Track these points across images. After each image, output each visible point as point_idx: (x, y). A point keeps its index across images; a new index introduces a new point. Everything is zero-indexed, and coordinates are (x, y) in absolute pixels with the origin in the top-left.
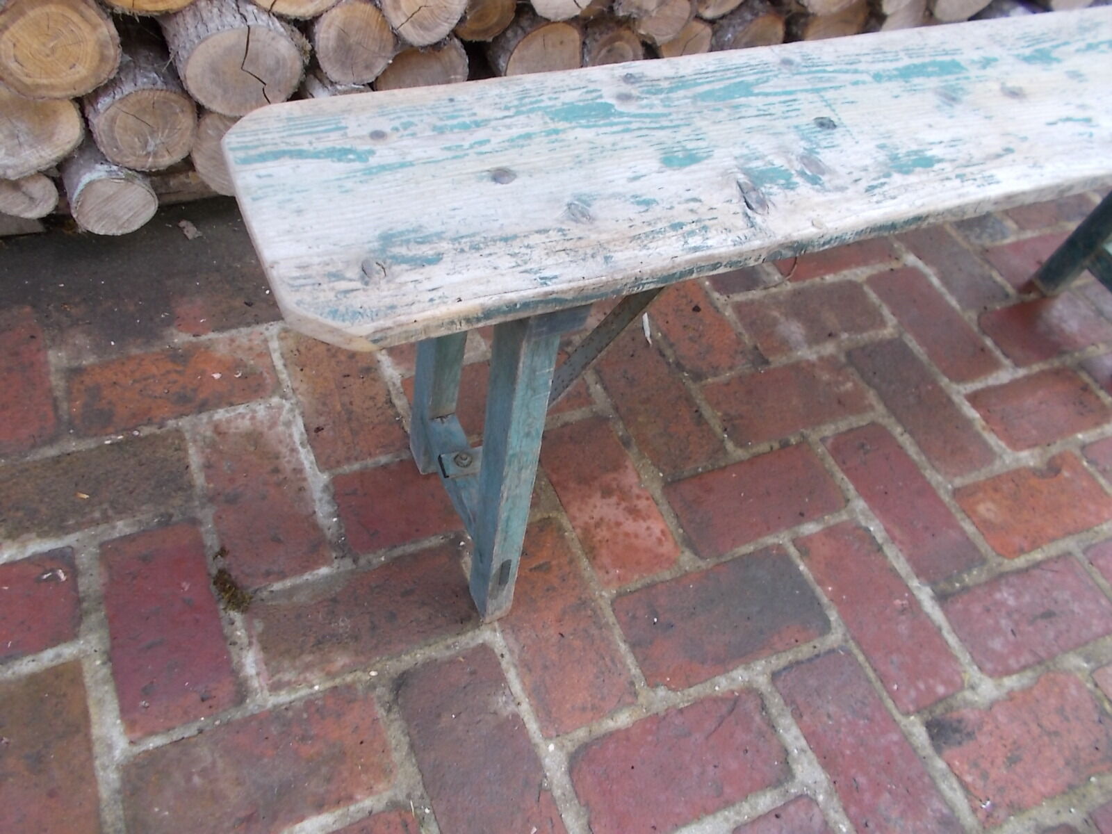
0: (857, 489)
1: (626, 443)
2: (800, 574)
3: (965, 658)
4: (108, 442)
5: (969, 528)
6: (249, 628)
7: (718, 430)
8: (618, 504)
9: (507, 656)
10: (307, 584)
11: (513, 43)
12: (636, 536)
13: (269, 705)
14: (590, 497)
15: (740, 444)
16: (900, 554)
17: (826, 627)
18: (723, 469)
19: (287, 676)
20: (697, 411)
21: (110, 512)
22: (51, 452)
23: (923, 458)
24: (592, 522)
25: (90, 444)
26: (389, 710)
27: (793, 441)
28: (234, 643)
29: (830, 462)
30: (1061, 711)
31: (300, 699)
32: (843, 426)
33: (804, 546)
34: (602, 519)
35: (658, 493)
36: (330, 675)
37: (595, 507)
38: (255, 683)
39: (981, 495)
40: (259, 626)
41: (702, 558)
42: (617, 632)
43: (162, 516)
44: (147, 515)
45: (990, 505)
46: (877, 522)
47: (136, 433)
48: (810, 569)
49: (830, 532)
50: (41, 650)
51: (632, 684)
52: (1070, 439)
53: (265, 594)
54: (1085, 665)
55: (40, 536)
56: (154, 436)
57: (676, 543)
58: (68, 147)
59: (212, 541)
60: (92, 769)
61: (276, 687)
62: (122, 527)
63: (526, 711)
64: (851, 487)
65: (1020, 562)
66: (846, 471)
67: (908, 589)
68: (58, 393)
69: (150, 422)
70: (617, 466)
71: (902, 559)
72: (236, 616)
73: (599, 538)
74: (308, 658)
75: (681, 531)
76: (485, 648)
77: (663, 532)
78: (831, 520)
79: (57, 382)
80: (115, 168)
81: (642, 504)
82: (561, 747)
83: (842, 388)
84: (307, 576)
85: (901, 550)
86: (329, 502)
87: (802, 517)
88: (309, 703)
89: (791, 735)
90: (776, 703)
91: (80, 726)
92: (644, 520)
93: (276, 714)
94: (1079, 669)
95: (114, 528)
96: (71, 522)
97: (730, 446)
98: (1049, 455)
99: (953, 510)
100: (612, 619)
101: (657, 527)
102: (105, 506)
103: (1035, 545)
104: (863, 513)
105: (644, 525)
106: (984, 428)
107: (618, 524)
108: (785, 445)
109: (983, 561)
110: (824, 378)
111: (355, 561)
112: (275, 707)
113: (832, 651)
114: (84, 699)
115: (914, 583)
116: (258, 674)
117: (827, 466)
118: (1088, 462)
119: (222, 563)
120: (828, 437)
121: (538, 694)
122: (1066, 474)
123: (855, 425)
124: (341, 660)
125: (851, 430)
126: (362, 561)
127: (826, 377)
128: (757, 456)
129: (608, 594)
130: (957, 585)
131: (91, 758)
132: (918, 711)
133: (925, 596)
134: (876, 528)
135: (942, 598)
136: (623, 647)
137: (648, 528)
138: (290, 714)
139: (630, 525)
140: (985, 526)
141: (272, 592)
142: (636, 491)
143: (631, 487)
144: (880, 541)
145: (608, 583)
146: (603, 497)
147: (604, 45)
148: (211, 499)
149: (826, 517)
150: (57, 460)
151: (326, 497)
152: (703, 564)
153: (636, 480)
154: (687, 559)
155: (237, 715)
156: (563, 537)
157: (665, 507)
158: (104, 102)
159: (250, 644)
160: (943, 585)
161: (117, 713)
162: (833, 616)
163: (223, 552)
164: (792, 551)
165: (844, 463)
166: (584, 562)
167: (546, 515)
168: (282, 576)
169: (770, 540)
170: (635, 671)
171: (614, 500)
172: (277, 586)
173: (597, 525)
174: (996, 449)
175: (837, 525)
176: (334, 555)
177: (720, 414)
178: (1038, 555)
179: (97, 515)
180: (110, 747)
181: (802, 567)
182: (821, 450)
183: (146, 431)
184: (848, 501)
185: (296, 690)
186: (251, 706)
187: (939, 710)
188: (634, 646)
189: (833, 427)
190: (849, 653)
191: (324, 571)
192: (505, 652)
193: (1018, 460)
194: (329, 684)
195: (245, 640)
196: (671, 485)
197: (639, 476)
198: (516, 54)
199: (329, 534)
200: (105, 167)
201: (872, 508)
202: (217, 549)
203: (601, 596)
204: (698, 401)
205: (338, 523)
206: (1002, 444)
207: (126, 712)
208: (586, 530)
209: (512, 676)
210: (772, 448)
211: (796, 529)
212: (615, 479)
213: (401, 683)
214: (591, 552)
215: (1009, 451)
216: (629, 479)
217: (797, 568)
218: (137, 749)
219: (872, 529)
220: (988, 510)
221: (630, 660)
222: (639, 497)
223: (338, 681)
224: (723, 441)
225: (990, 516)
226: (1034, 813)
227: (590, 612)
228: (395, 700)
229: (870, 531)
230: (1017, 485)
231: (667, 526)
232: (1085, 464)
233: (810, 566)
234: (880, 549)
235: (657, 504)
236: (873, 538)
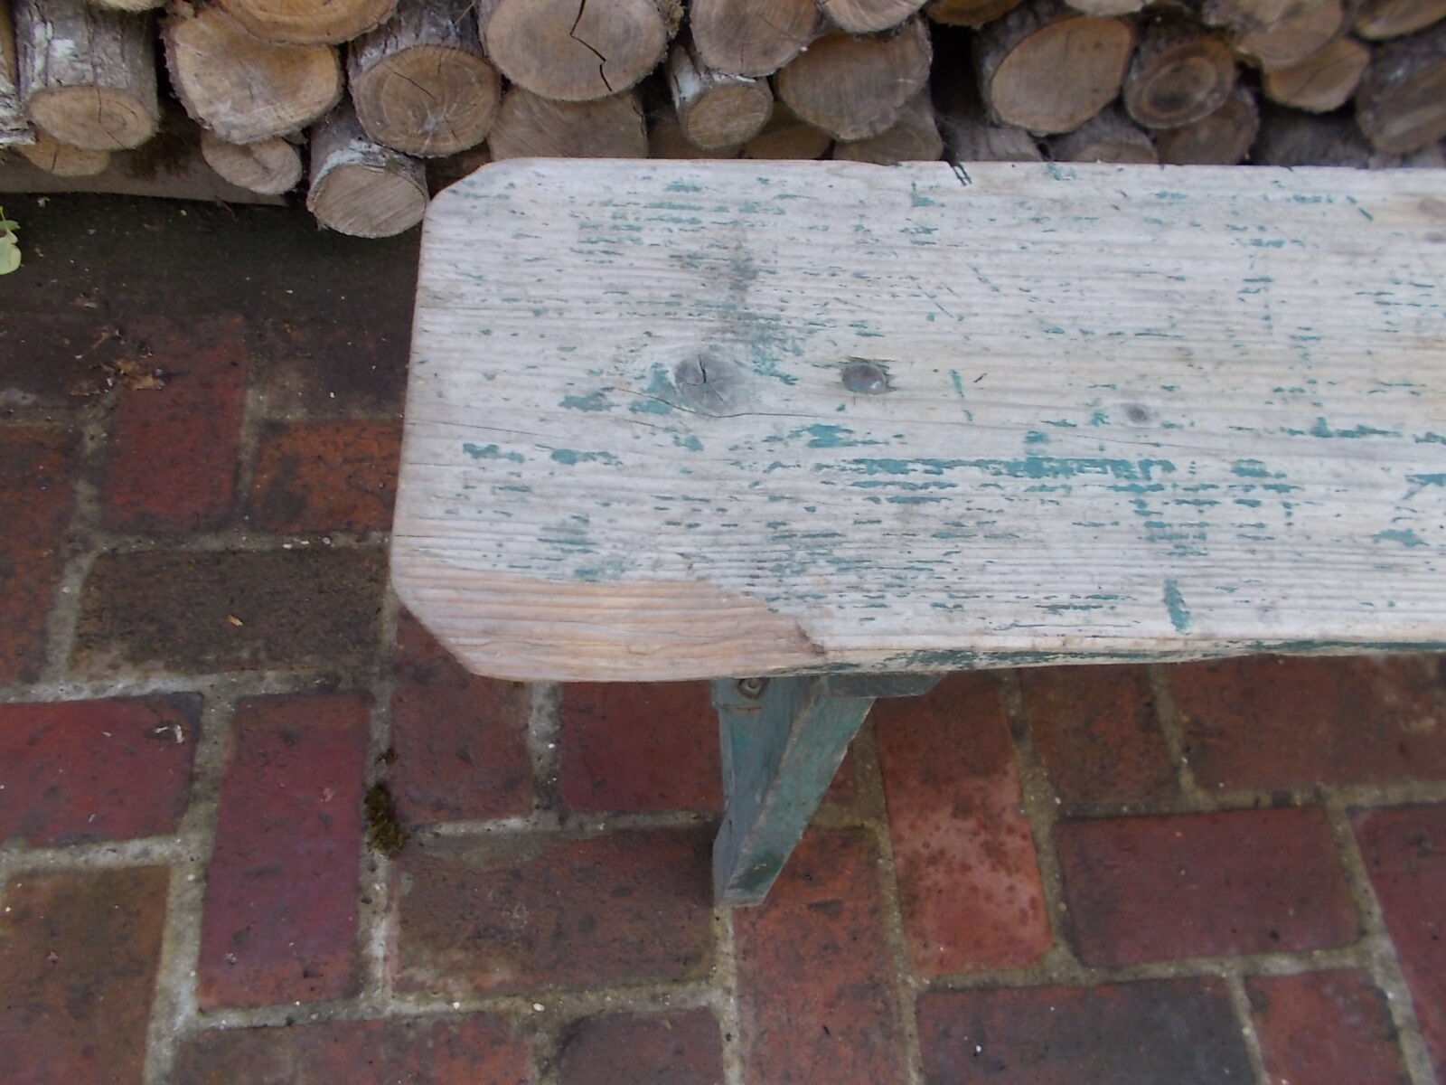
0: (1385, 917)
1: (1017, 732)
2: (1241, 1041)
4: (287, 546)
6: (392, 884)
7: (1175, 747)
8: (976, 834)
9: (735, 1041)
10: (488, 838)
11: (1014, 37)
12: (989, 897)
13: (387, 1012)
14: (934, 809)
15: (1205, 782)
16: (1426, 1056)
18: (1164, 818)
19: (423, 975)
20: (1149, 704)
21: (263, 655)
22: (214, 543)
24: (925, 852)
25: (264, 543)
26: (545, 1072)
27: (1298, 799)
28: (367, 901)
29: (1353, 855)
31: (430, 1015)
32: (1395, 795)
33: (1263, 994)
34: (942, 852)
35: (1044, 832)
36: (480, 992)
37: (938, 828)
38: (379, 972)
40: (406, 885)
41: (1084, 964)
42: (913, 1050)
43: (327, 676)
44: (309, 669)
46: (1404, 985)
47: (327, 541)
48: (1261, 1038)
49: (1315, 979)
50: (128, 838)
53: (426, 837)
55: (168, 667)
56: (349, 550)
57: (1049, 926)
58: (318, 109)
59: (380, 734)
60: (144, 1032)
61: (403, 987)
62: (272, 681)
64: (1377, 910)
66: (1378, 880)
68: (245, 457)
69: (348, 530)
70: (991, 767)
71: (1428, 1066)
72: (380, 857)
73: (928, 883)
74: (457, 955)
75: (1063, 907)
76: (707, 1017)
77: (1033, 902)
78: (1323, 959)
79: (247, 437)
80: (376, 148)
81: (1013, 843)
83: (1414, 725)
84: (490, 825)
85: (1430, 1049)
86: (550, 716)
87: (1273, 940)
88: (441, 1025)
91: (145, 965)
92: (1009, 872)
93: (394, 1029)
95: (262, 679)
96: (210, 657)
97: (1187, 780)
100: (910, 1027)
101: (1026, 890)
102: (259, 643)
104: (1383, 961)
105: (1006, 881)
107: (965, 868)
108: (1282, 803)
110: (1387, 699)
111: (562, 820)
112: (395, 1016)
114: (161, 926)
116: (386, 959)
117: (1345, 860)
119: (383, 772)
120: (1362, 809)
123: (1417, 799)
124: (501, 973)
125: (1408, 806)
126: (572, 823)
127: (1391, 697)
128: (1227, 810)
129: (917, 982)
131: (147, 1016)
134: (1398, 996)
136: (914, 1080)
137: (1011, 888)
138: (411, 1034)
139: (983, 875)
141: (437, 835)
142: (1009, 818)
143: (1004, 809)
144: (1398, 1021)
145: (922, 964)
146: (955, 815)
147: (1169, 60)
148: (397, 668)
149: (1317, 953)
150: (217, 557)
151: (550, 707)
152: (1081, 974)
153: (1014, 799)
154: (1058, 958)
155: (342, 1013)
156: (873, 866)
157: (1049, 859)
158: (370, 56)
159: (388, 909)
161: (193, 960)
163: (390, 756)
164: (1240, 995)
165: (1377, 863)
166: (895, 917)
167: (858, 822)
168: (457, 814)
169: (1207, 966)
171: (970, 824)
172: (446, 829)
173: (933, 860)
175: (1330, 973)
176: (536, 801)
177: (1185, 719)
179: (245, 654)
180: (173, 1009)
181: (1247, 1031)
182: (1342, 827)
183: (342, 540)
184: (1363, 933)
185: (429, 1001)
186: (363, 1007)
189: (1377, 792)
191: (515, 823)
192: (735, 1032)
194: (475, 1005)
195: (383, 901)
196: (1070, 823)
197: (1021, 795)
198: (1015, 55)
199: (537, 765)
200: (363, 146)
201: (1402, 958)
202: (383, 748)
203: (905, 983)
204: (1155, 688)
205: (555, 751)
207: (207, 962)
208: (912, 862)
209: (734, 1074)
210: (1257, 801)
211: (1257, 958)
212: (981, 789)
213: (573, 1034)
214: (911, 902)
216: (1005, 795)
217: (1241, 1026)
218: (207, 1023)
219: (1390, 995)
222: (1010, 830)
223: (487, 1004)
224: (1176, 769)
227: (880, 1005)
228: (557, 1060)
229: (1386, 998)
231: (1043, 893)
233: (1262, 1033)
234: (1393, 1035)
235: (1037, 850)
236: (1387, 1014)
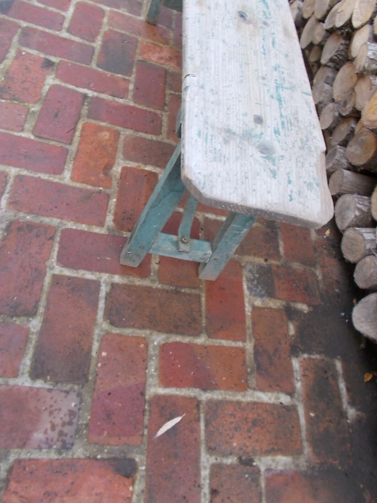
0: (137, 108)
2: (118, 73)
3: (63, 84)
5: (103, 124)
7: (180, 94)
8: (165, 57)
9: (135, 17)
12: (153, 54)
14: (171, 54)
17: (98, 65)
18: (165, 84)
23: (138, 136)
24: (163, 50)
27: (166, 107)
29: (152, 110)
30: (27, 89)
32: (164, 124)
33: (126, 81)
34: (163, 52)
35: (165, 67)
37: (167, 53)
39: (113, 139)
41: (138, 61)
42: (128, 34)
45: (107, 137)
46: (122, 103)
49: (127, 90)
51: (113, 27)
52: (116, 194)
54: (33, 109)
57: (146, 59)
63: (120, 11)
64: (139, 107)
65: (80, 126)
66: (146, 111)
67: (95, 91)
70: (178, 65)
71: (105, 98)
73: (157, 47)
75: (149, 63)
78: (131, 93)
81: (163, 61)
82: (107, 10)
85: (108, 100)
87: (137, 88)
89: (77, 39)
90: (87, 43)
94: (33, 107)
97: (172, 92)
98: (113, 179)
99: (112, 126)
100: (132, 35)
101: (153, 59)
103: (82, 136)
104: (128, 102)
105: (156, 57)
106: (139, 166)
107: (159, 53)
108: (165, 104)
109: (89, 117)
113: (91, 62)
115: (95, 94)
117: (151, 108)
118: (101, 190)
121: (123, 16)
122: (101, 175)
125: (161, 125)
130: (86, 104)
132: (59, 64)
133: (90, 93)
134: (121, 101)
135: (85, 96)
136: (123, 32)
137: (154, 57)
139: (157, 55)
140: (101, 129)
142: (168, 63)
143: (170, 63)
144: (115, 98)
145: (143, 41)
146: (169, 56)
152: (136, 59)
154: (138, 57)
156: (161, 43)
157: (159, 65)
160: (89, 100)
162: (100, 70)
164: (127, 78)
166: (152, 42)
169: (134, 76)
170: (115, 30)
171: (167, 58)
173: (161, 50)
174: (128, 162)
175: (128, 93)
178: (78, 133)
181: (120, 75)
182: (158, 111)
184: (135, 103)
187: (55, 68)
188: (122, 35)
189: (166, 121)
190: (87, 64)
193: (119, 164)
196: (166, 72)
197: (172, 67)
201: (128, 105)
203: (140, 38)
206: (129, 166)
208: (161, 47)
209: (130, 15)
210: (166, 101)
211: (133, 84)
212: (174, 62)
214: (154, 44)
215: (124, 165)
217: (121, 74)
220: (105, 135)
221: (119, 31)
222: (165, 62)
224: (175, 91)
225: (103, 133)
226: (11, 60)
230: (108, 153)
231: (152, 61)
232: (101, 188)
233: (119, 77)
234: (112, 95)
235: (161, 64)
236: (118, 97)
